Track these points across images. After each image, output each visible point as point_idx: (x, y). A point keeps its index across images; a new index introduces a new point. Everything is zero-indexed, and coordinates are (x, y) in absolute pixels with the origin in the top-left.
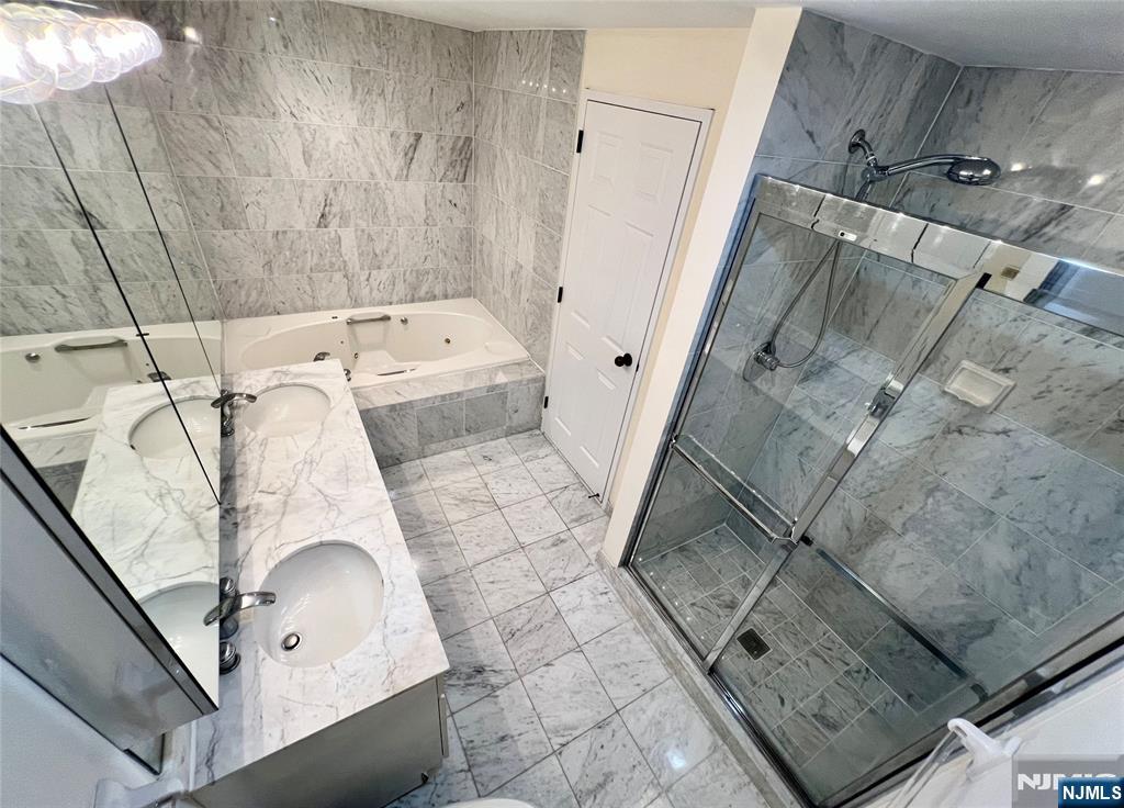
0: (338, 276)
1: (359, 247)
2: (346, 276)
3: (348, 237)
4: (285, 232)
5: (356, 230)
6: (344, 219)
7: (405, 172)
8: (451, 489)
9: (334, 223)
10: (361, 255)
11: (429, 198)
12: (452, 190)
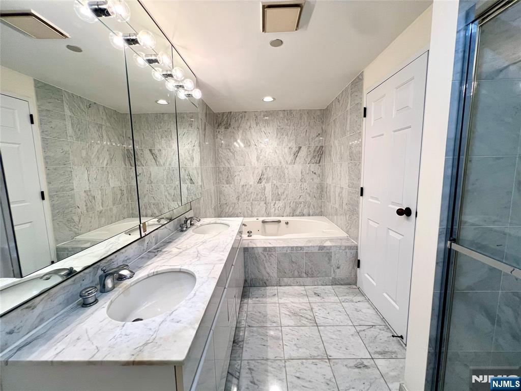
0: (262, 203)
1: (272, 191)
2: (265, 203)
3: (268, 187)
4: (246, 185)
5: (272, 184)
6: (268, 180)
7: (293, 161)
8: (289, 306)
9: (264, 182)
10: (272, 194)
11: (303, 171)
12: (314, 167)
